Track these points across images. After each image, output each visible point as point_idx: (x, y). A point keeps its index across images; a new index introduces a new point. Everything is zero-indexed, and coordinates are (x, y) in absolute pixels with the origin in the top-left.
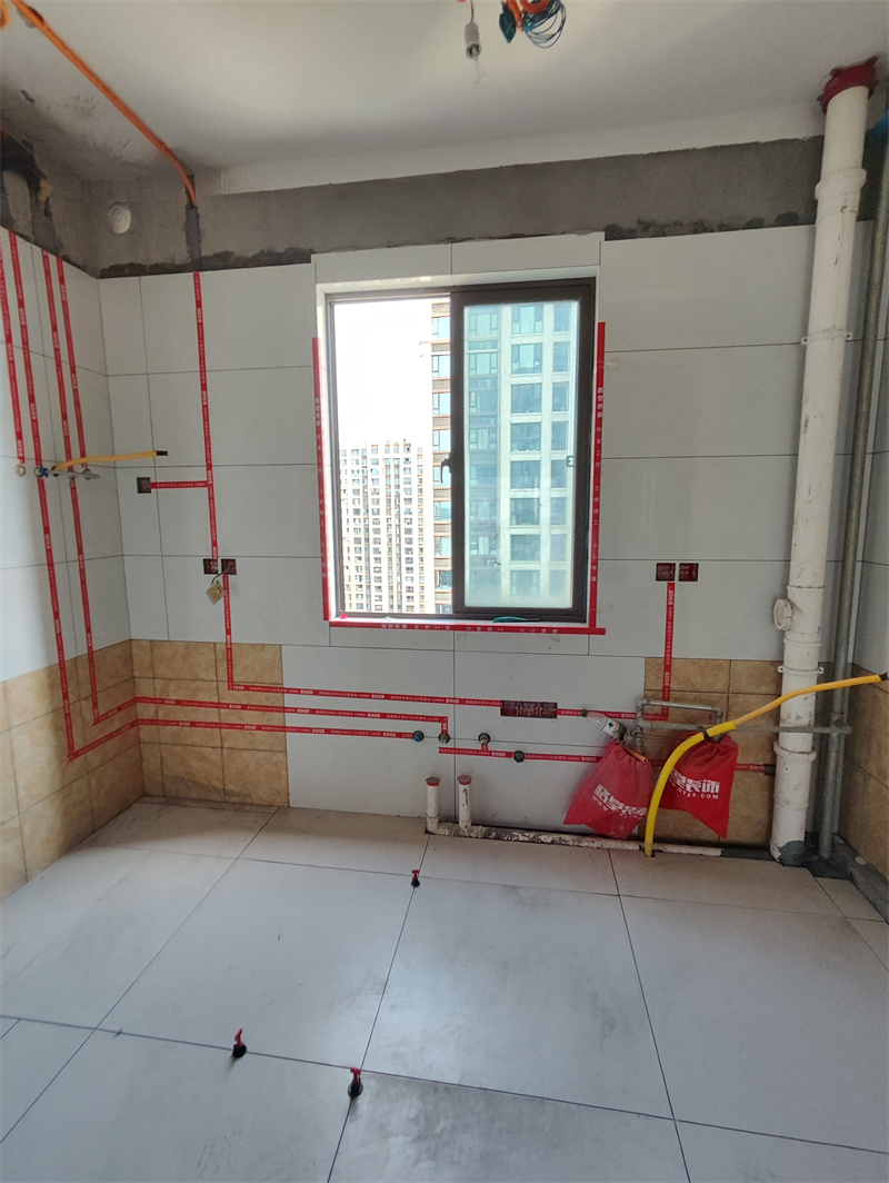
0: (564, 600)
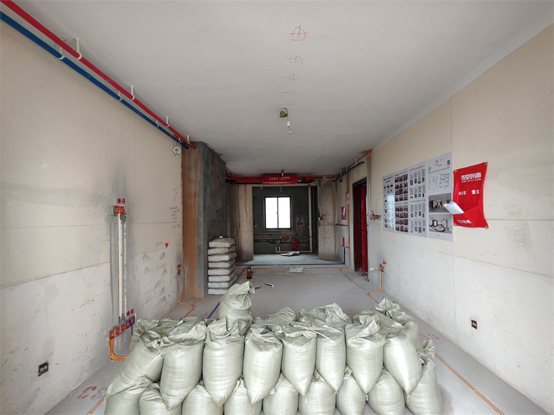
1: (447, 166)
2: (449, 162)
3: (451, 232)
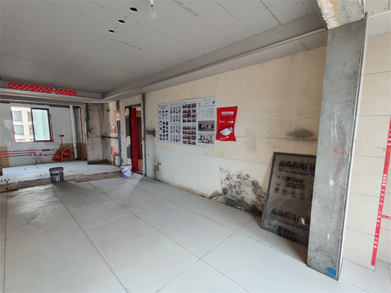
0: (49, 139)
1: (212, 104)
2: (214, 102)
3: (213, 143)
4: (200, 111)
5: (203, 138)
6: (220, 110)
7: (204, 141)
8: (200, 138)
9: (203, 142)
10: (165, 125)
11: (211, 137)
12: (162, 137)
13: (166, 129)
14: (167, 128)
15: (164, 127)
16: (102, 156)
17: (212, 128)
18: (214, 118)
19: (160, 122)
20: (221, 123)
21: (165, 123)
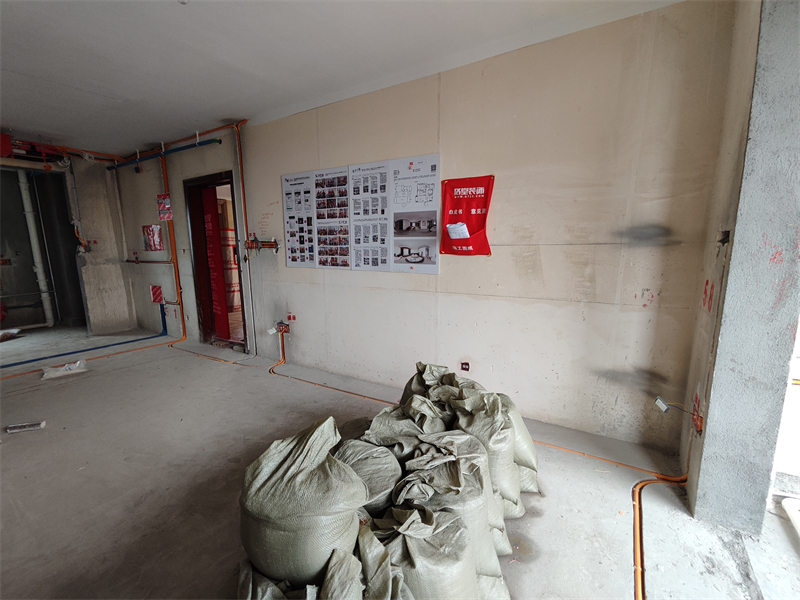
1: (430, 174)
2: (434, 168)
3: (434, 263)
4: (399, 189)
5: (406, 252)
6: (449, 186)
7: (408, 258)
8: (399, 252)
9: (407, 261)
10: (305, 225)
11: (427, 250)
12: (298, 254)
13: (306, 236)
14: (310, 232)
15: (301, 230)
16: (126, 309)
17: (429, 227)
18: (436, 205)
19: (290, 218)
20: (453, 215)
21: (305, 219)
